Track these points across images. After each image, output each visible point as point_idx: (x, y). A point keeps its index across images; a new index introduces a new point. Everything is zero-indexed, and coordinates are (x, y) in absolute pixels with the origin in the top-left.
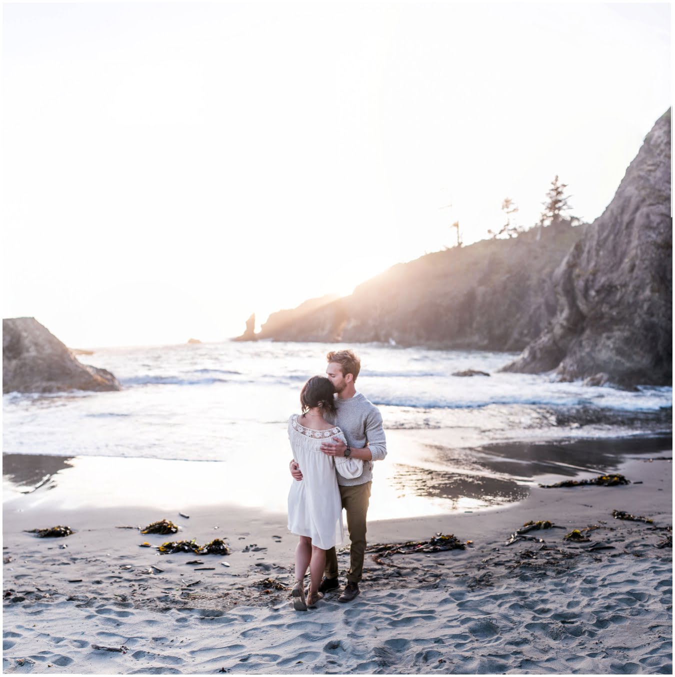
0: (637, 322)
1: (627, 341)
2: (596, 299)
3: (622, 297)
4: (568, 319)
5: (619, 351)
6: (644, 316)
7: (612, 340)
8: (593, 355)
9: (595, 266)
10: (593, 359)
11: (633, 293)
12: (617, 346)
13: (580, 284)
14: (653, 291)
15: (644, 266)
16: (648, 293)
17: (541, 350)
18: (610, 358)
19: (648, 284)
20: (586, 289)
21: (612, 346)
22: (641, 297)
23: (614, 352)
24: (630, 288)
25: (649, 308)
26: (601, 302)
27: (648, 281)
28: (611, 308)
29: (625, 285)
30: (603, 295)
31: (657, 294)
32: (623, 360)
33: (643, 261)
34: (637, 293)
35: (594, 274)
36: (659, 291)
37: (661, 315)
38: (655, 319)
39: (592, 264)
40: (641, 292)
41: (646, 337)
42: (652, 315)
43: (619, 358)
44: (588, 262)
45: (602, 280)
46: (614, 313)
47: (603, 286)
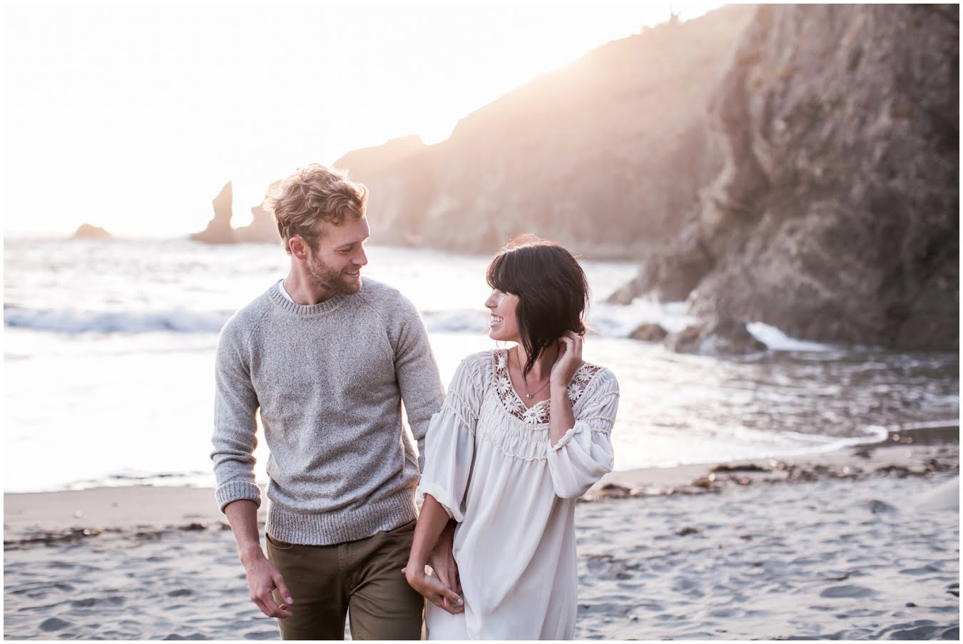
0: (858, 190)
1: (831, 238)
2: (788, 137)
3: (834, 133)
4: (730, 189)
5: (810, 265)
6: (873, 177)
7: (799, 236)
8: (754, 272)
9: (793, 58)
10: (751, 281)
11: (856, 121)
12: (805, 250)
13: (757, 104)
14: (895, 115)
15: (879, 54)
16: (884, 120)
17: (669, 261)
18: (788, 281)
19: (885, 98)
20: (768, 116)
21: (794, 250)
22: (871, 130)
23: (798, 264)
24: (850, 109)
25: (885, 157)
26: (794, 146)
27: (886, 90)
28: (812, 158)
29: (838, 103)
30: (799, 129)
31: (905, 123)
32: (817, 285)
33: (877, 40)
34: (863, 122)
35: (787, 79)
36: (910, 116)
37: (913, 173)
38: (898, 184)
39: (788, 52)
40: (870, 118)
41: (872, 227)
42: (892, 174)
43: (807, 279)
44: (780, 47)
45: (799, 91)
46: (818, 172)
47: (798, 108)
